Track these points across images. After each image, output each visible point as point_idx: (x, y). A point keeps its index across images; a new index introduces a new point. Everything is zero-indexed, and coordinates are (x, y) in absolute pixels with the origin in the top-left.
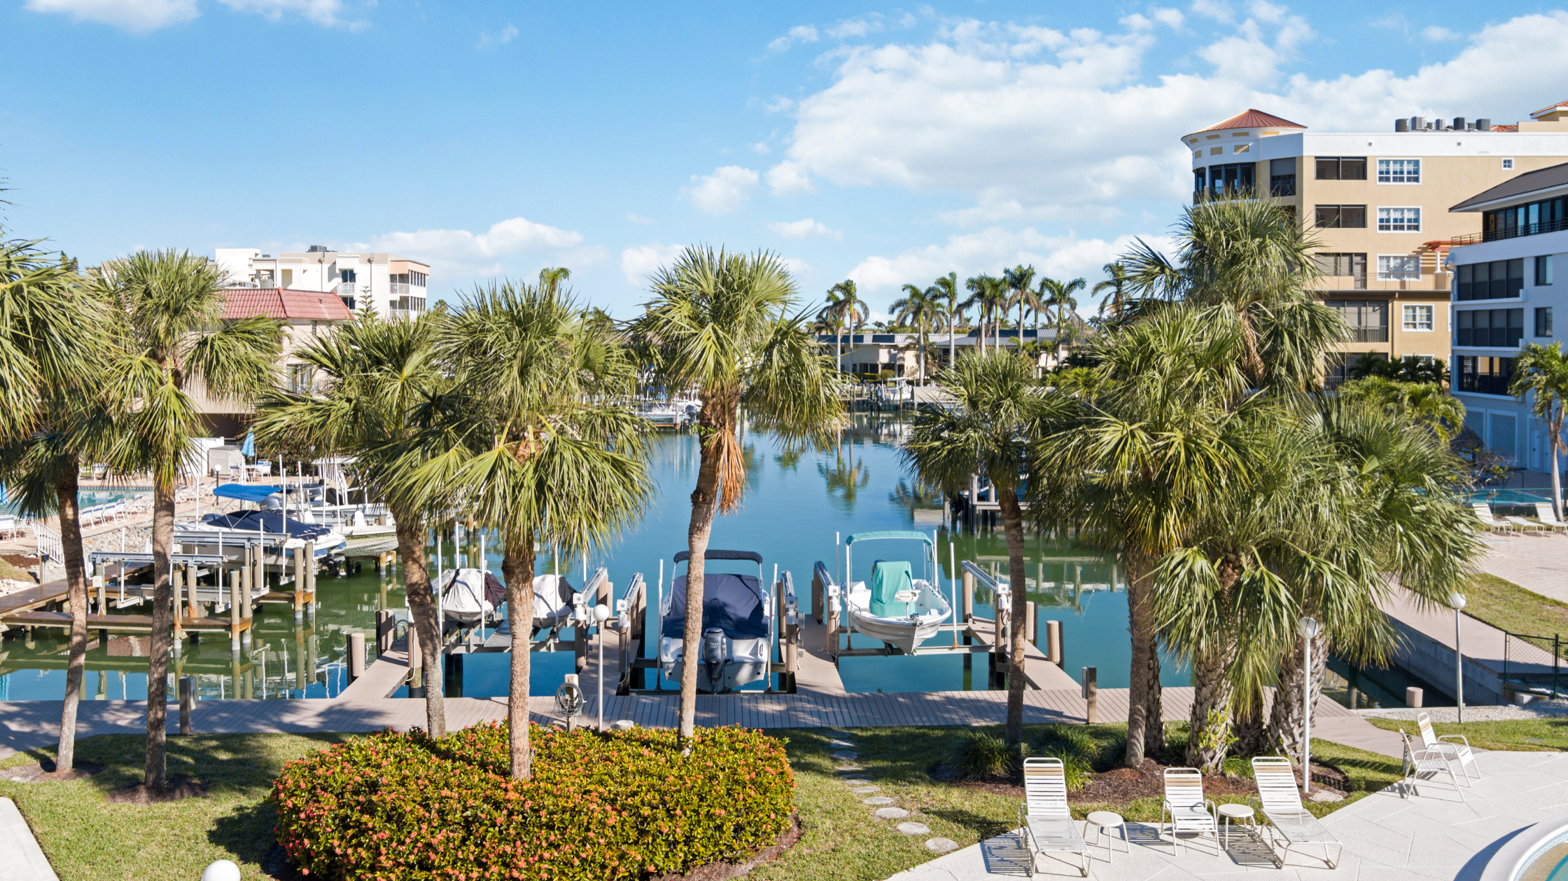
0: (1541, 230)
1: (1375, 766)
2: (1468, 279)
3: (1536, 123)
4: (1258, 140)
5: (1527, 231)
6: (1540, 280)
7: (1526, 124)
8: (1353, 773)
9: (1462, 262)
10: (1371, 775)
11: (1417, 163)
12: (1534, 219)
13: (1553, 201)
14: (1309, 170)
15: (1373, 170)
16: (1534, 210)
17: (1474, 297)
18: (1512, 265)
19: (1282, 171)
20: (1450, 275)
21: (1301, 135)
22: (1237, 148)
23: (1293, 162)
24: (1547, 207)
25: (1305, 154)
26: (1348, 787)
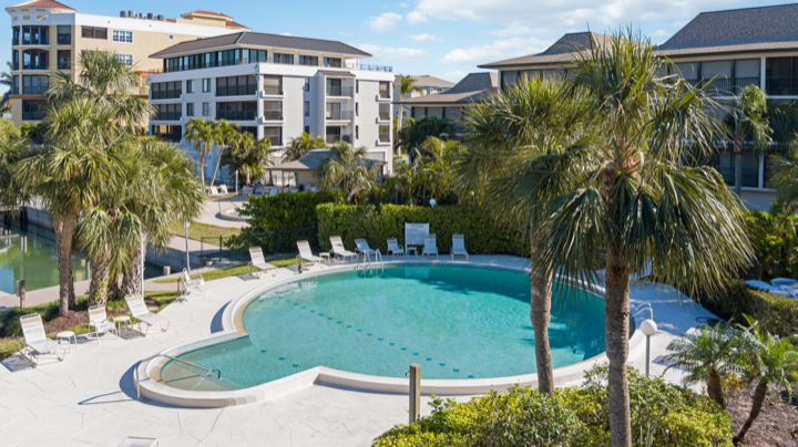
0: (189, 68)
1: (167, 295)
2: (156, 89)
3: (183, 19)
4: (50, 15)
5: (183, 68)
6: (189, 91)
7: (179, 19)
8: (158, 299)
9: (154, 81)
10: (166, 298)
11: (131, 33)
12: (186, 63)
13: (194, 56)
14: (78, 32)
15: (110, 35)
16: (186, 59)
17: (160, 98)
18: (177, 84)
19: (63, 31)
20: (148, 87)
21: (74, 15)
22: (38, 17)
23: (70, 27)
24: (192, 59)
25: (76, 23)
26: (158, 304)
